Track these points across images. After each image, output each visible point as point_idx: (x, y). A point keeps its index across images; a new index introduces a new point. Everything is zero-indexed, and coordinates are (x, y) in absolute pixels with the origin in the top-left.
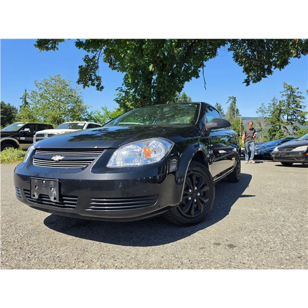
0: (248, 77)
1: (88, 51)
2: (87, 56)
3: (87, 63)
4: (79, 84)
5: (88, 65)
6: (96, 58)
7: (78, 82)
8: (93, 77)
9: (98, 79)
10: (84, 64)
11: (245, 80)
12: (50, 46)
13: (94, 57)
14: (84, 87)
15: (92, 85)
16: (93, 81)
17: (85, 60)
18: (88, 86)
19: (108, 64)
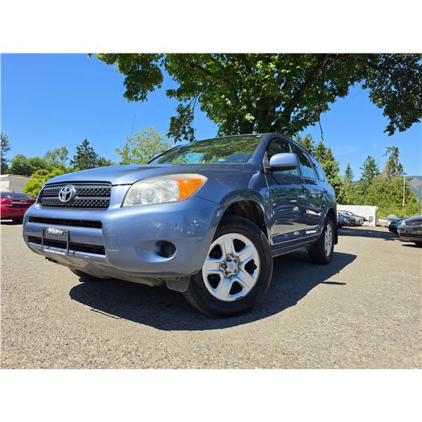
0: (392, 123)
1: (180, 100)
2: (181, 105)
3: (181, 113)
4: (169, 137)
5: (182, 116)
6: (191, 108)
7: (169, 135)
8: (187, 130)
9: (192, 131)
10: (177, 115)
11: (388, 127)
12: (139, 97)
13: (189, 106)
14: (176, 141)
15: (184, 138)
16: (186, 133)
17: (178, 110)
18: (180, 140)
19: (206, 113)
